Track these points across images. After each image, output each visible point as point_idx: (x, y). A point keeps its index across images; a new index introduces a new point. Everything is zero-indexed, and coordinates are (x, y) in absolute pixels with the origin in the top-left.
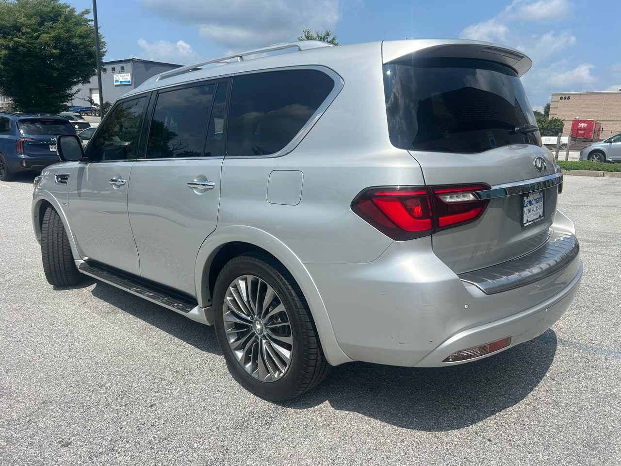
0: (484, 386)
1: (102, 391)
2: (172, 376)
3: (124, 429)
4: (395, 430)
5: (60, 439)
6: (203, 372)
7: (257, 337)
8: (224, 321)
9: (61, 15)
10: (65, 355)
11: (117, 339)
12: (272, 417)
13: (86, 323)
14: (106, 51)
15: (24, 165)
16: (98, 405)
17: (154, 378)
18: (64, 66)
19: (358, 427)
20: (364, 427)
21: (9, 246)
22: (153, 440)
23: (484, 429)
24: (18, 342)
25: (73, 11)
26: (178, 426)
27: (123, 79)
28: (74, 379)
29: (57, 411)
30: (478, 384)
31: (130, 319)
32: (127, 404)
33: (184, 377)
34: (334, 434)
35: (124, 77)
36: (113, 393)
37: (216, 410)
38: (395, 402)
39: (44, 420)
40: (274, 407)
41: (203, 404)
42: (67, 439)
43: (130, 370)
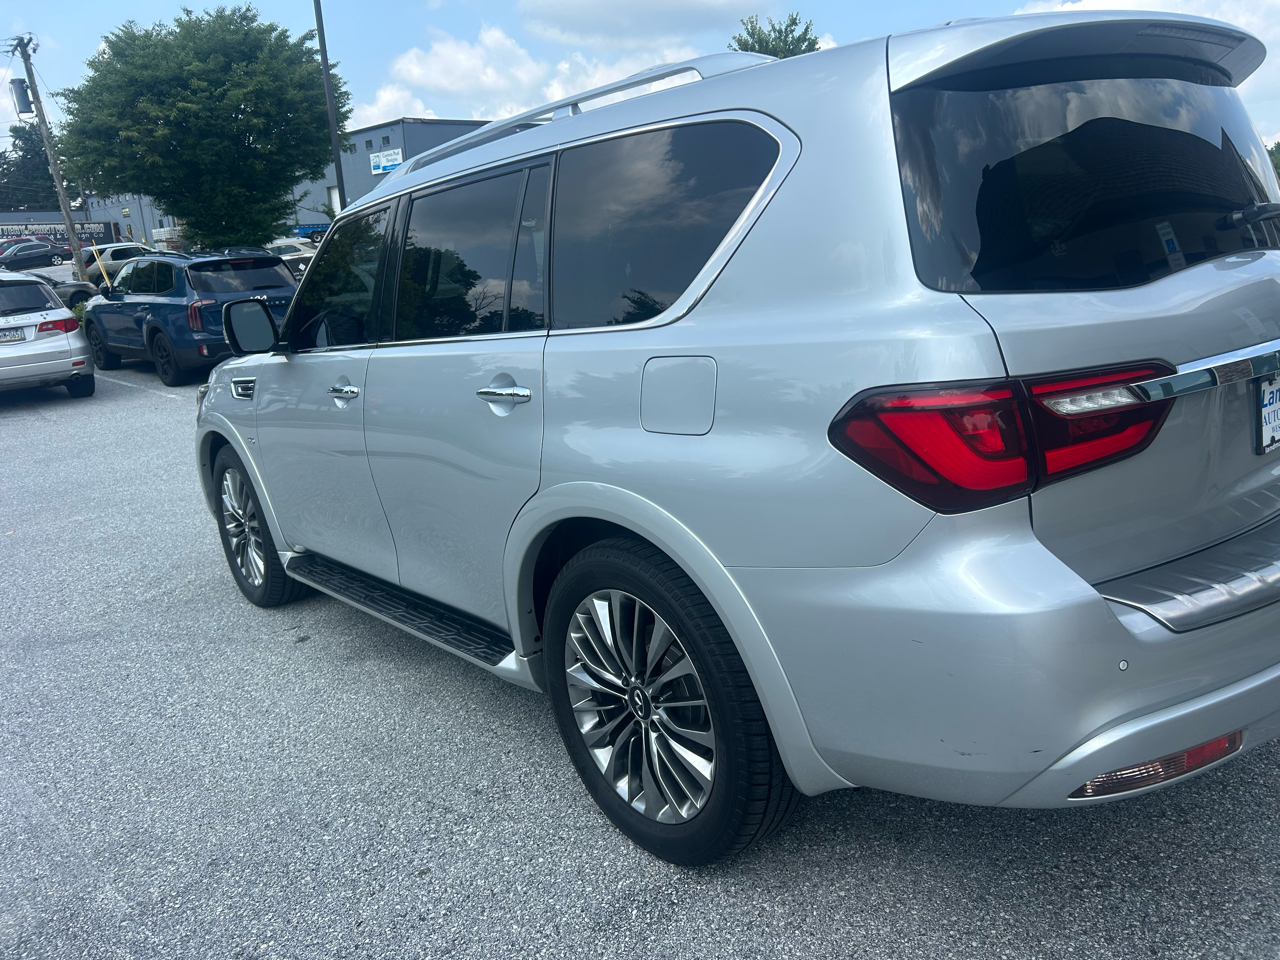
0: (1170, 828)
1: (326, 837)
2: (466, 803)
3: (365, 927)
4: (955, 942)
5: (238, 949)
6: (531, 793)
7: (638, 723)
8: (568, 685)
9: (262, 47)
10: (261, 756)
11: (363, 717)
12: (674, 903)
13: (304, 683)
14: (350, 111)
15: (205, 352)
16: (317, 870)
17: (432, 806)
18: (274, 149)
19: (867, 930)
20: (881, 932)
21: (173, 519)
22: (422, 953)
23: (1173, 940)
24: (174, 726)
25: (284, 35)
26: (475, 921)
27: (388, 161)
28: (274, 810)
29: (237, 882)
30: (1157, 821)
31: (389, 671)
32: (374, 868)
33: (491, 804)
34: (812, 947)
35: (389, 158)
36: (348, 842)
37: (554, 883)
38: (954, 868)
39: (211, 903)
40: (679, 879)
41: (528, 869)
42: (251, 949)
43: (383, 788)
